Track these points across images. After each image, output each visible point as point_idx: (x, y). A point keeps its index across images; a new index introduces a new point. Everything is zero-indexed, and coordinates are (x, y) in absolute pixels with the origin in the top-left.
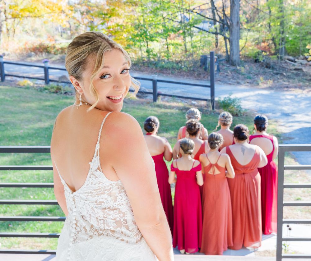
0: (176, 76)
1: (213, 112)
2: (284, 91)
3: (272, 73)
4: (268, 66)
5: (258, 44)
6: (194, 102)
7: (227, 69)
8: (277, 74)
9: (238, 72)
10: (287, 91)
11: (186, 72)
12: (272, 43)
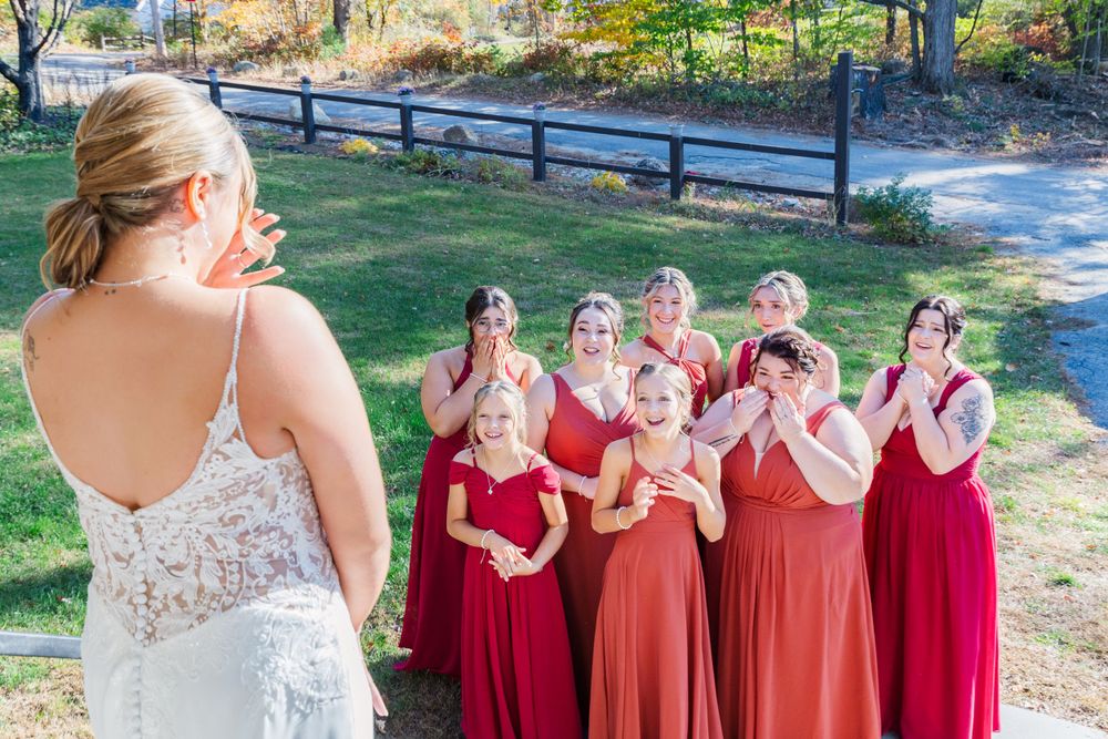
0: (757, 125)
1: (840, 232)
2: (1083, 165)
3: (1052, 112)
4: (1042, 92)
5: (1017, 28)
6: (791, 200)
7: (910, 102)
8: (1070, 114)
9: (944, 111)
10: (1093, 165)
11: (786, 114)
12: (1064, 25)
